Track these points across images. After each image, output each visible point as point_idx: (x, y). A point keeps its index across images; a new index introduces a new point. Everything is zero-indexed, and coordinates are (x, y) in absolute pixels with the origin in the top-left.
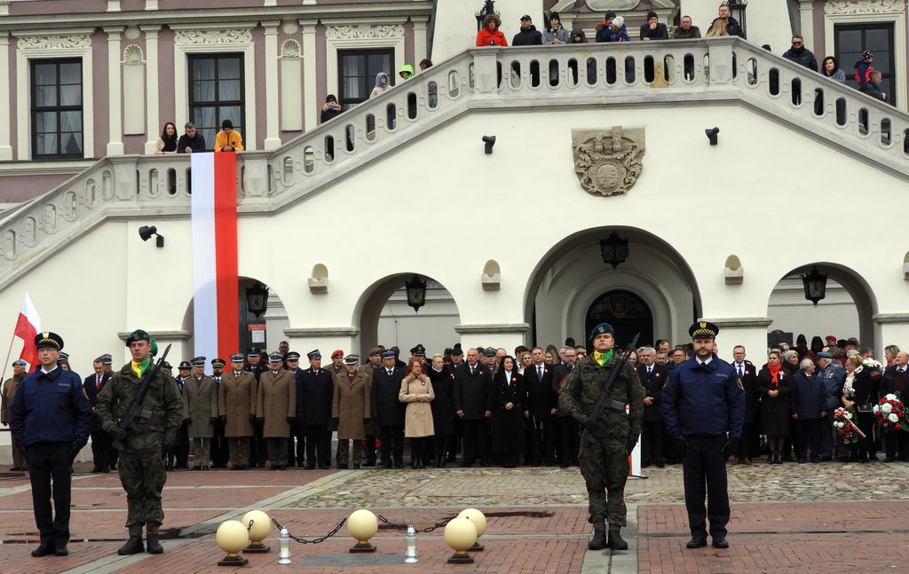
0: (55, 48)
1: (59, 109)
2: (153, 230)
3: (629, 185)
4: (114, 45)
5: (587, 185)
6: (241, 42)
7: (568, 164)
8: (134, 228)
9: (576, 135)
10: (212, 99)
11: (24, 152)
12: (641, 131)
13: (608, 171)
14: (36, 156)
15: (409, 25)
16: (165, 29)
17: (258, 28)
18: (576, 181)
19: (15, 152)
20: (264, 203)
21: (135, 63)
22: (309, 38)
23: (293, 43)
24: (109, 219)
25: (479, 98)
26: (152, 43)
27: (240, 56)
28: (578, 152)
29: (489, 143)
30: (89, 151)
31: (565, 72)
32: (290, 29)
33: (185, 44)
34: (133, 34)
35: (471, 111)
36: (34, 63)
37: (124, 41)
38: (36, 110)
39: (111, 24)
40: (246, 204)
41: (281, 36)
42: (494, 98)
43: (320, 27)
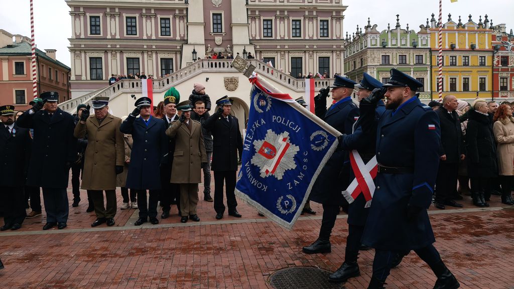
0: (95, 55)
1: (96, 69)
2: (134, 96)
3: (236, 89)
4: (109, 55)
5: (227, 89)
6: (139, 55)
7: (223, 84)
8: (130, 95)
9: (225, 78)
10: (132, 68)
11: (89, 78)
12: (238, 78)
13: (231, 86)
14: (91, 79)
15: (176, 53)
16: (121, 52)
17: (143, 53)
18: (225, 88)
19: (86, 78)
20: (158, 90)
21: (114, 59)
22: (154, 55)
23: (151, 56)
24: (123, 93)
25: (204, 69)
26: (118, 55)
27: (139, 58)
28: (225, 82)
29: (207, 79)
30: (104, 78)
31: (226, 65)
32: (150, 53)
33: (126, 55)
34: (114, 53)
35: (203, 72)
36: (90, 58)
37: (112, 54)
38: (91, 69)
39: (108, 50)
40: (154, 90)
41: (148, 55)
42: (208, 70)
43: (156, 53)
